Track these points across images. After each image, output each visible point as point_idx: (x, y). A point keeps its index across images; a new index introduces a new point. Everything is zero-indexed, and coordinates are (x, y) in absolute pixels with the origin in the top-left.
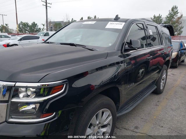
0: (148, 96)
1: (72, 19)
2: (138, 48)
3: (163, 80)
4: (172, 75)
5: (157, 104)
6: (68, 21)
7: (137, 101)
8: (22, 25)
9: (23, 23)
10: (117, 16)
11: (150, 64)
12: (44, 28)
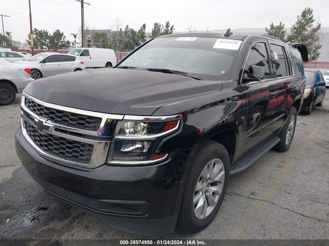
0: (266, 153)
1: (127, 26)
2: (261, 79)
3: (289, 130)
4: (302, 126)
5: (281, 165)
6: (119, 30)
7: (254, 157)
8: (36, 34)
9: (38, 32)
10: (229, 30)
11: (269, 106)
12: (75, 41)
